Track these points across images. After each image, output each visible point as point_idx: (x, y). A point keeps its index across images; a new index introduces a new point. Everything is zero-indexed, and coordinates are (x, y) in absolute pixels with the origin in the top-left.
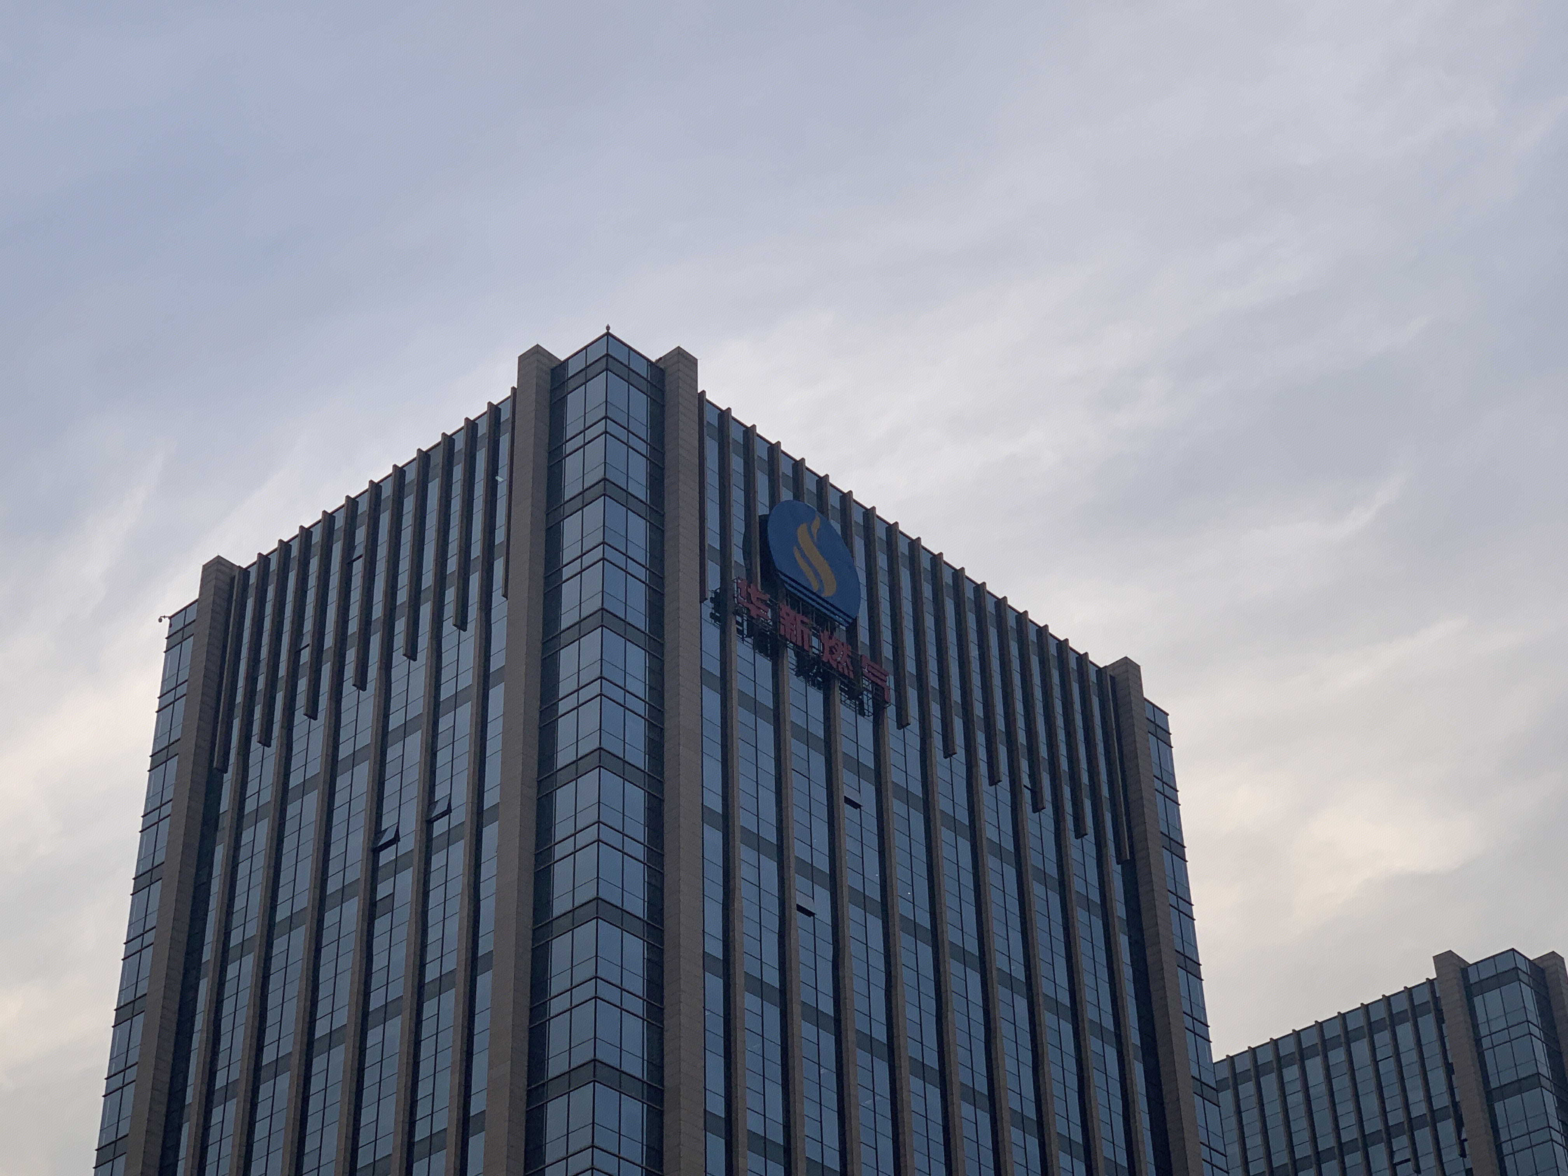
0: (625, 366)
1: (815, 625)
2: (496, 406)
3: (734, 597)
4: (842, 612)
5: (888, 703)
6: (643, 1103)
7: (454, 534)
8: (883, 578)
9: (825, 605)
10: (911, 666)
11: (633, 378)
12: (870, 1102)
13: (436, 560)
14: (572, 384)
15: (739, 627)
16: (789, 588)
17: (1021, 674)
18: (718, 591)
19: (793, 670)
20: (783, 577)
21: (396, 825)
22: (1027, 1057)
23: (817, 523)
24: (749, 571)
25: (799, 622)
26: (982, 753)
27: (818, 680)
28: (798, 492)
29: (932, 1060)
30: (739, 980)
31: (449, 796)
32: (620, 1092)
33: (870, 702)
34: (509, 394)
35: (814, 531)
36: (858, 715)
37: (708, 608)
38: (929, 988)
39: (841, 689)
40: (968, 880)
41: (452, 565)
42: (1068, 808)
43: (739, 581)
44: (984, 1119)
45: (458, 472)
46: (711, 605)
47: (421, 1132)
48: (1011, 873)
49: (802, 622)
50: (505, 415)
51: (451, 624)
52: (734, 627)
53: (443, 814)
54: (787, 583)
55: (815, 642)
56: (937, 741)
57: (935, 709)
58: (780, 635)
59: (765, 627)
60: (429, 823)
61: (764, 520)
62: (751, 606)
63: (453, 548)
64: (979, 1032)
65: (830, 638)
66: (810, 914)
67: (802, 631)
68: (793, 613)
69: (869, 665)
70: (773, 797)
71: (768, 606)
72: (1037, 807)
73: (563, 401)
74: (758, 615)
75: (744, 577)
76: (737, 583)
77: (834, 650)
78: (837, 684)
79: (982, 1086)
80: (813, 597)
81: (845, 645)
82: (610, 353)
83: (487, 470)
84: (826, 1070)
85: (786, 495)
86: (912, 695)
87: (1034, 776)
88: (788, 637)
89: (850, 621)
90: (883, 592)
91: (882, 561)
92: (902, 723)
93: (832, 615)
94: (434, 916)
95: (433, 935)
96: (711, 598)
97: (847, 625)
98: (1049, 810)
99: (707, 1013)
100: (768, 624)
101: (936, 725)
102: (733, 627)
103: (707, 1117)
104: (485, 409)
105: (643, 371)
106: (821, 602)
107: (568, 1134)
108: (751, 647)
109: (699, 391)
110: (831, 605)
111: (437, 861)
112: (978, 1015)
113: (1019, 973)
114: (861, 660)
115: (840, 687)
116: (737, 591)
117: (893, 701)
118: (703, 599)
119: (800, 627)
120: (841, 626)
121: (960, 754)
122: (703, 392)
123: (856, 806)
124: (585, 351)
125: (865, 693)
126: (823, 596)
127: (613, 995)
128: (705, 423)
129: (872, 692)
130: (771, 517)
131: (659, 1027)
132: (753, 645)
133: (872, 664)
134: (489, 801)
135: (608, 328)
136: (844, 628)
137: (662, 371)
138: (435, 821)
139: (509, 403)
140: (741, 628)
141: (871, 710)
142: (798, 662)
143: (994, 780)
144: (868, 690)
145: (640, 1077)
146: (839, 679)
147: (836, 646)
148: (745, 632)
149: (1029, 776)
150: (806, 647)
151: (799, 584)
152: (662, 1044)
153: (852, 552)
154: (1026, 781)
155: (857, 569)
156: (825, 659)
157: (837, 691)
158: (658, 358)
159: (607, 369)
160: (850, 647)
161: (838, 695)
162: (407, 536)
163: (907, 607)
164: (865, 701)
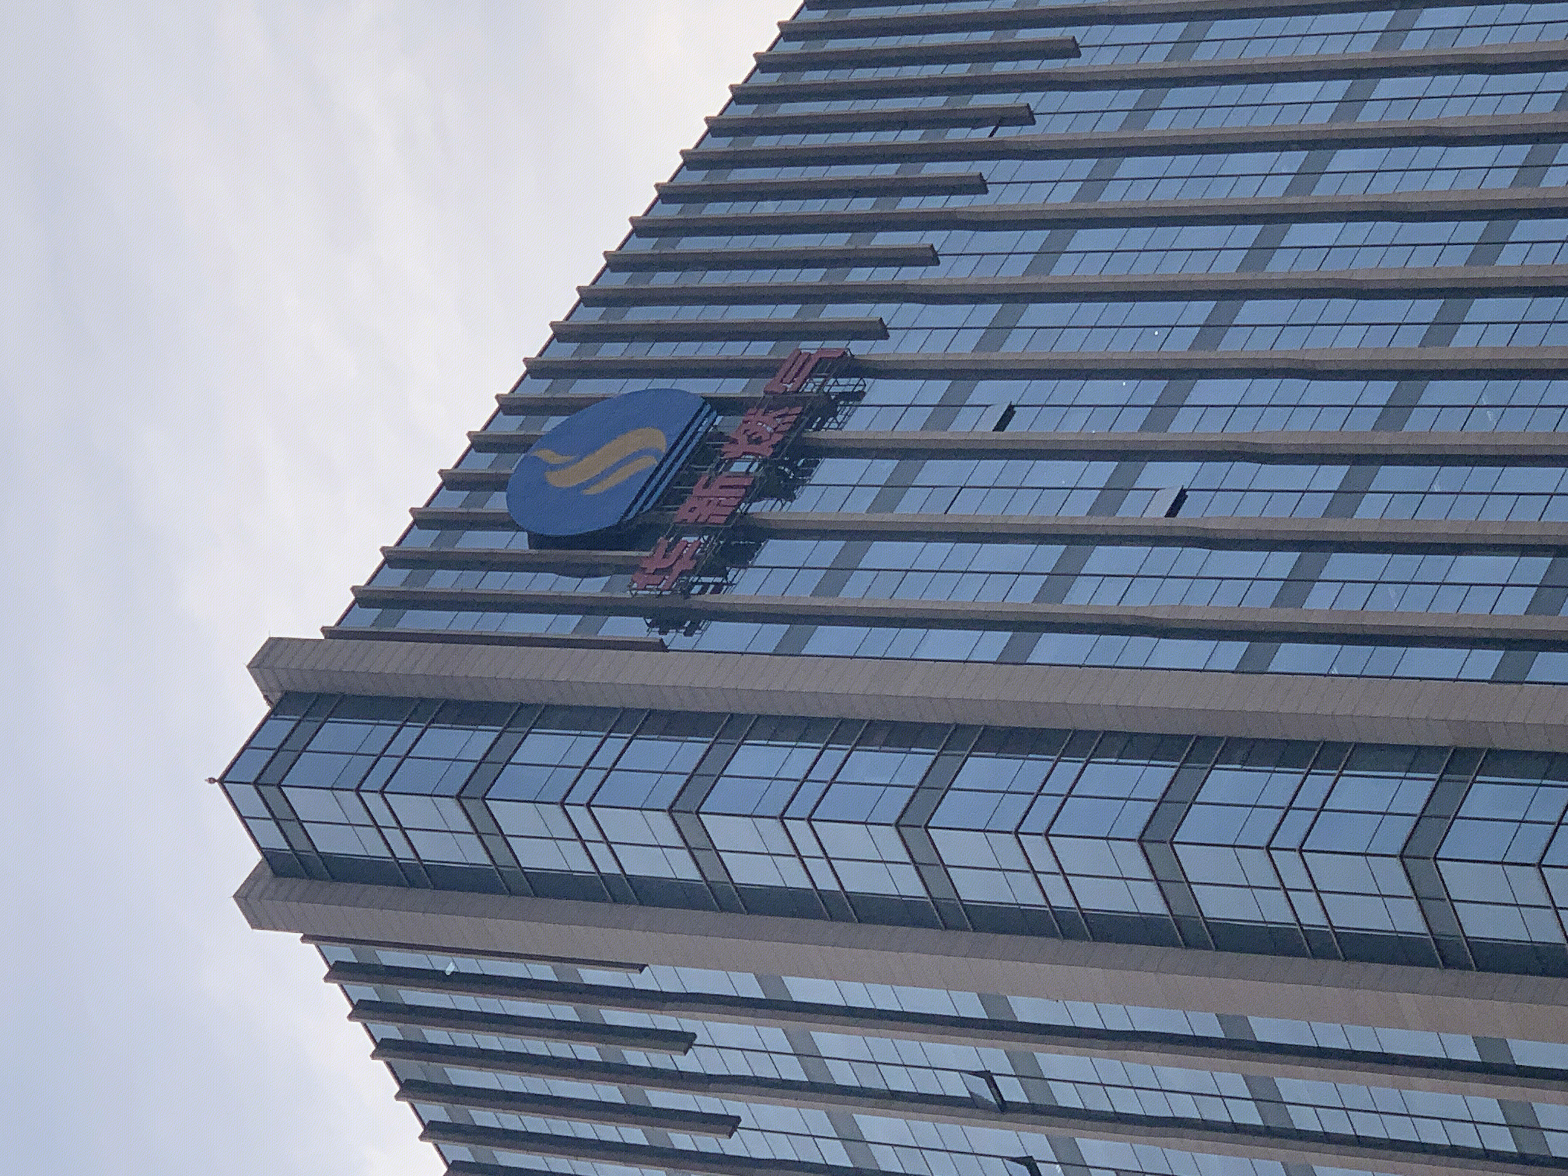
0: (275, 755)
1: (713, 466)
2: (332, 968)
3: (661, 595)
4: (693, 421)
5: (845, 353)
6: (1474, 781)
7: (537, 1046)
8: (639, 352)
9: (679, 448)
10: (787, 313)
11: (296, 743)
12: (1490, 413)
13: (579, 1078)
14: (301, 845)
15: (709, 590)
16: (651, 504)
17: (808, 133)
18: (649, 621)
19: (783, 505)
20: (631, 515)
21: (1005, 1161)
22: (1429, 154)
23: (546, 455)
24: (620, 569)
25: (706, 492)
26: (934, 203)
27: (803, 464)
28: (497, 483)
29: (1428, 309)
30: (1286, 616)
31: (963, 1074)
32: (1454, 818)
33: (842, 381)
34: (312, 947)
35: (557, 459)
36: (863, 403)
37: (674, 638)
38: (1310, 308)
39: (817, 429)
40: (1138, 236)
41: (588, 1052)
42: (1030, 66)
43: (635, 585)
44: (1526, 228)
45: (436, 1035)
46: (672, 633)
47: (1503, 1141)
48: (1131, 166)
49: (706, 486)
50: (346, 954)
51: (683, 1058)
52: (709, 598)
53: (992, 1084)
54: (641, 509)
55: (739, 467)
56: (910, 275)
57: (859, 276)
58: (726, 523)
59: (712, 545)
60: (1004, 1108)
61: (538, 541)
62: (677, 570)
63: (561, 1049)
64: (1386, 230)
65: (734, 442)
66: (1182, 496)
67: (722, 487)
68: (690, 502)
69: (782, 381)
70: (989, 549)
71: (677, 539)
72: (1027, 117)
73: (327, 859)
74: (692, 558)
75: (629, 577)
76: (638, 590)
77: (754, 437)
78: (810, 434)
79: (1474, 230)
80: (666, 466)
81: (746, 418)
82: (252, 780)
83: (436, 988)
84: (1437, 482)
85: (498, 503)
86: (834, 312)
87: (976, 120)
88: (729, 511)
89: (708, 407)
90: (662, 351)
91: (612, 351)
92: (879, 331)
93: (699, 435)
94: (1156, 1107)
95: (1185, 1108)
96: (660, 633)
97: (715, 413)
98: (1031, 99)
99: (1335, 671)
100: (706, 542)
101: (884, 275)
102: (708, 600)
103: (1501, 678)
104: (335, 987)
105: (284, 727)
106: (675, 454)
107: (1517, 905)
108: (742, 571)
109: (322, 637)
110: (681, 438)
111: (1067, 1097)
112: (1357, 231)
113: (1294, 160)
114: (772, 393)
115: (815, 430)
116: (650, 590)
117: (841, 344)
118: (661, 647)
119: (714, 489)
120: (716, 423)
121: (935, 238)
122: (324, 630)
123: (1010, 412)
124: (247, 820)
125: (826, 389)
126: (664, 450)
127: (1298, 822)
128: (374, 629)
129: (826, 378)
130: (531, 529)
131: (1354, 749)
132: (740, 568)
133: (780, 374)
134: (973, 1009)
135: (212, 780)
136: (719, 418)
137: (287, 694)
138: (1002, 1099)
139: (326, 947)
140: (712, 587)
141: (855, 381)
142: (772, 497)
143: (979, 186)
144: (823, 384)
145: (1432, 784)
146: (803, 431)
147: (749, 433)
148: (718, 580)
149: (973, 128)
150: (747, 482)
151: (644, 489)
152: (1380, 747)
153: (597, 400)
154: (982, 134)
155: (625, 392)
156: (769, 452)
157: (823, 435)
158: (265, 702)
159: (279, 786)
160: (751, 411)
161: (829, 433)
162: (536, 1123)
163: (691, 314)
164: (839, 390)
